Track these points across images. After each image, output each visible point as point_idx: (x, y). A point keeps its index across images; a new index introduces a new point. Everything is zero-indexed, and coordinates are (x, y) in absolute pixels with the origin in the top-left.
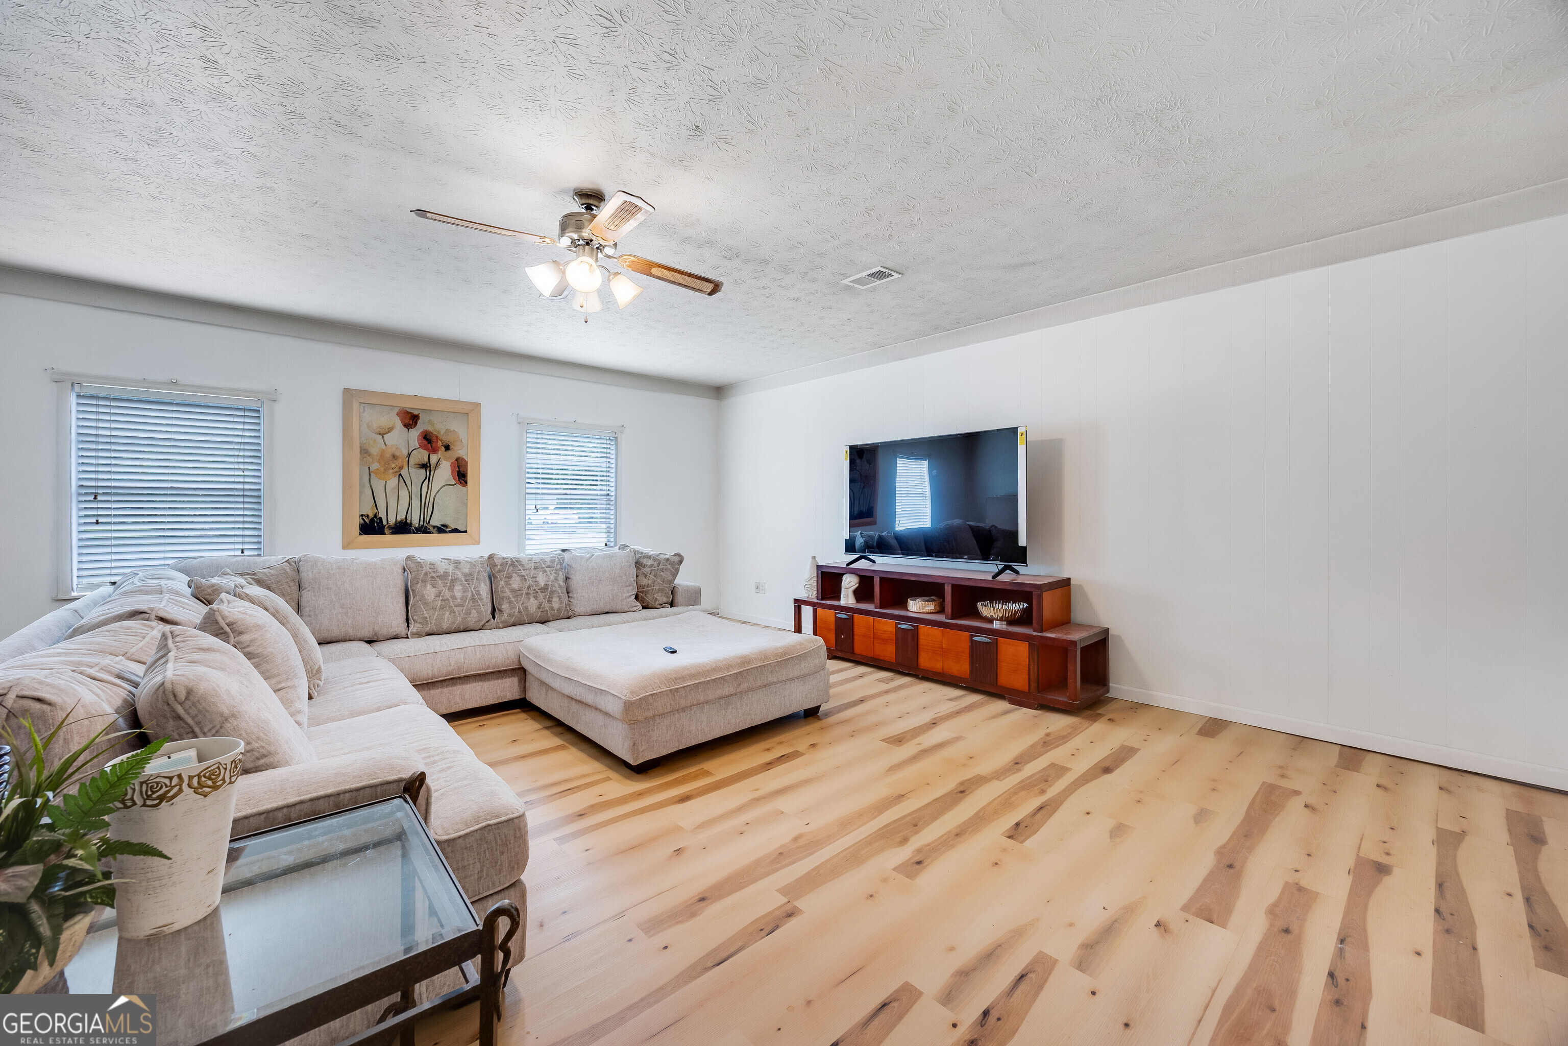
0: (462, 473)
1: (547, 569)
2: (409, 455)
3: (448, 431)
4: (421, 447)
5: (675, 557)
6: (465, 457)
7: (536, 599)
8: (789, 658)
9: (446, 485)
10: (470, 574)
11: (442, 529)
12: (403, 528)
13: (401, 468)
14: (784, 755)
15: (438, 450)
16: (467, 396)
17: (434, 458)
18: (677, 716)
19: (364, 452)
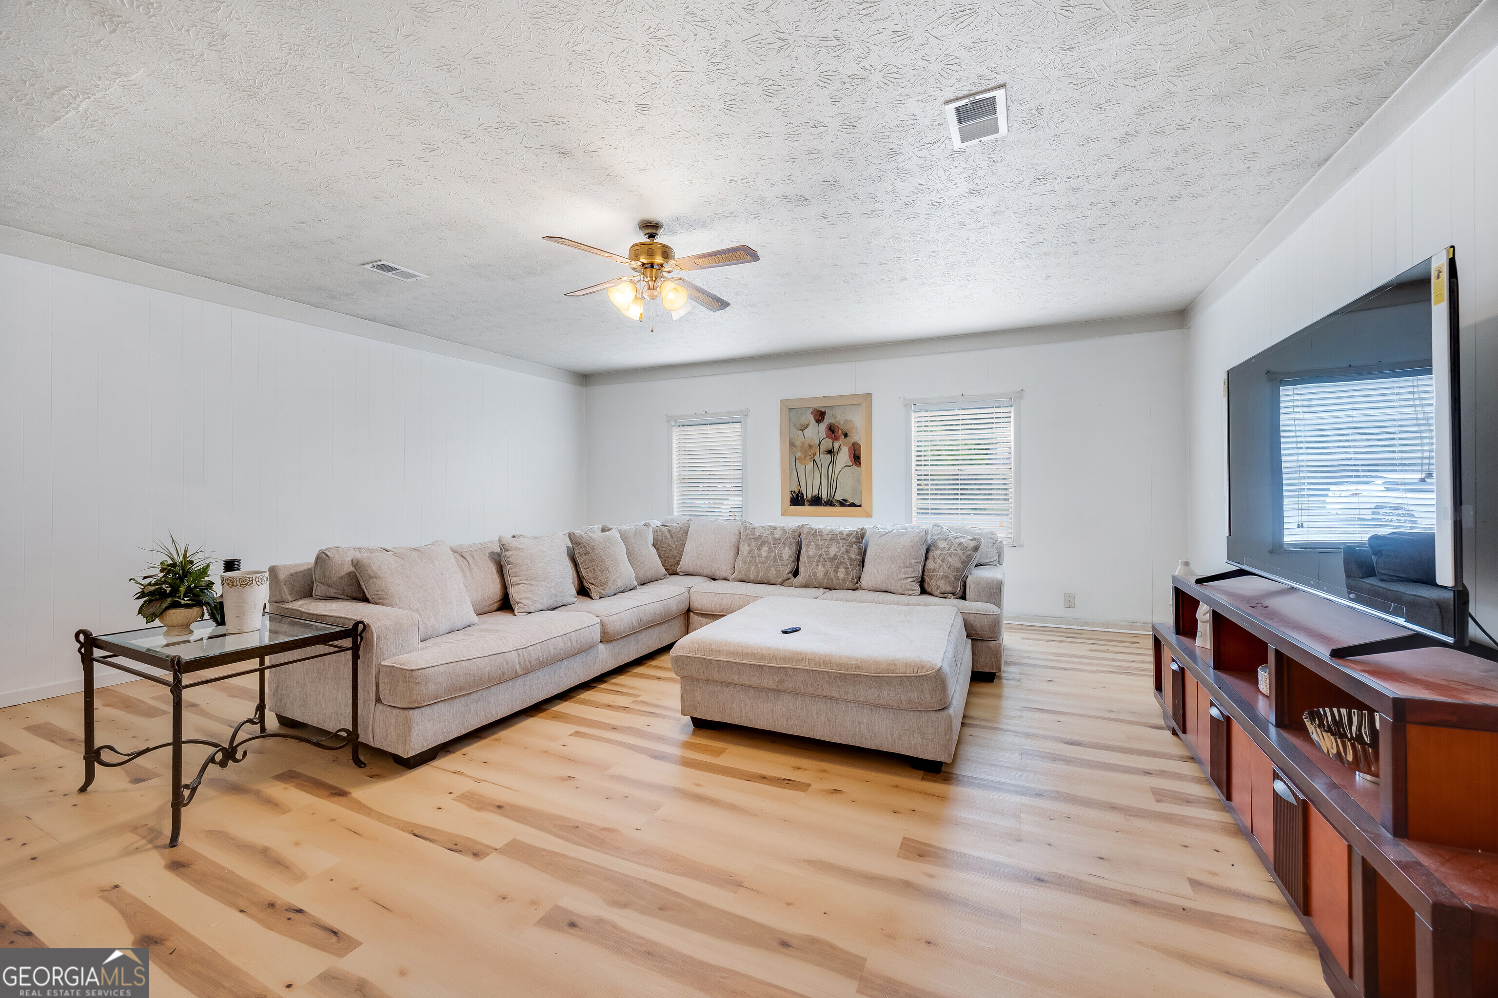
0: (857, 455)
1: (841, 541)
2: (820, 444)
3: (846, 421)
4: (827, 437)
5: (971, 542)
6: (859, 442)
7: (824, 567)
8: (860, 675)
9: (846, 466)
10: (779, 539)
11: (843, 503)
12: (816, 501)
13: (815, 455)
14: (792, 780)
15: (839, 438)
16: (861, 390)
17: (836, 445)
18: (719, 687)
19: (792, 444)
